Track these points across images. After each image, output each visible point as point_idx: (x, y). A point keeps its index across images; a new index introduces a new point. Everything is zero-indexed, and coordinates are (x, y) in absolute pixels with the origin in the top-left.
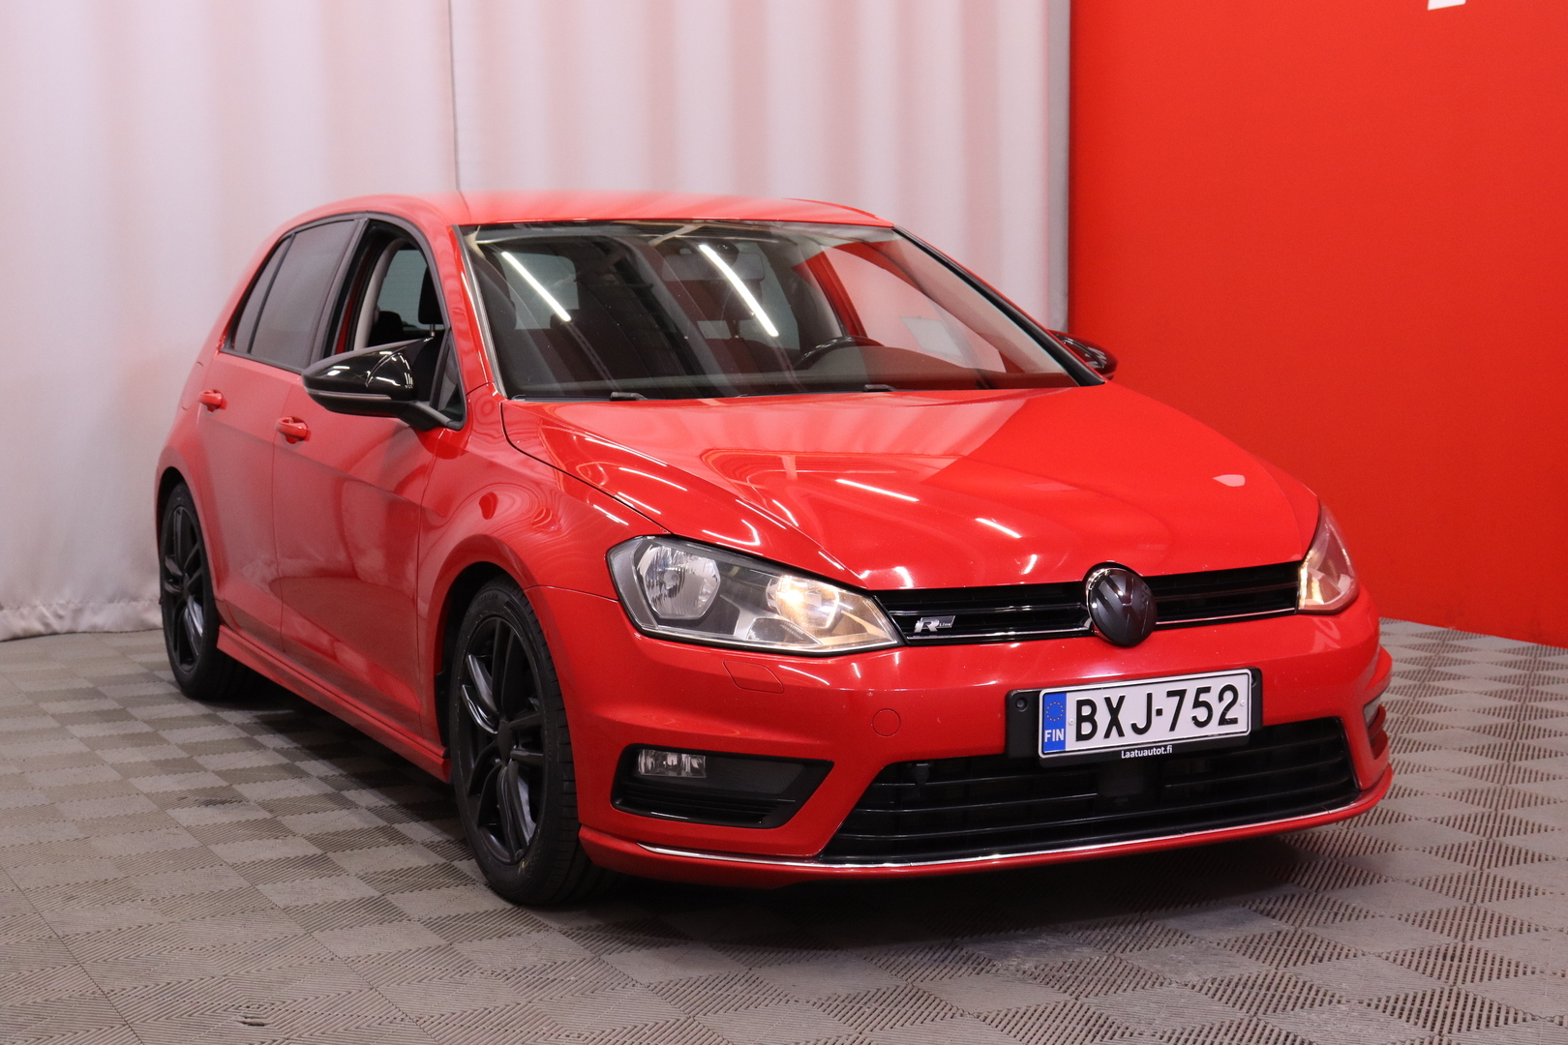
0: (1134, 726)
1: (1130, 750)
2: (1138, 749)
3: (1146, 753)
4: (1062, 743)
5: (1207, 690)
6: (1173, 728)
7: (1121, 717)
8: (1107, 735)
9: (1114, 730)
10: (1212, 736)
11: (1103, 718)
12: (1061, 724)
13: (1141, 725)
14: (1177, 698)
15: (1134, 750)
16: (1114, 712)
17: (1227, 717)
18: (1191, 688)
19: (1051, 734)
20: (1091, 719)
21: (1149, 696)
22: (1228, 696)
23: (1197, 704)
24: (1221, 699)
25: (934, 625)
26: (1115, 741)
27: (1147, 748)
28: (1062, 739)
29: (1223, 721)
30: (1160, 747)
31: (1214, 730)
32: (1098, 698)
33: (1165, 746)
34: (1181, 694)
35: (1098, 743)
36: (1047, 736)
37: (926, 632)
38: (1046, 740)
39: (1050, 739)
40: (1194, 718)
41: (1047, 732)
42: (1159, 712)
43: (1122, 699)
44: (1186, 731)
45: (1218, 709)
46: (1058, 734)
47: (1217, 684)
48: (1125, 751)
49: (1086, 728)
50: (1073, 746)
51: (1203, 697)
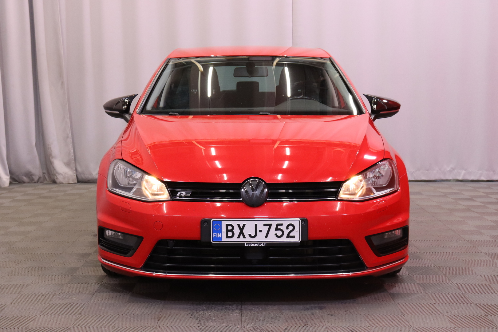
0: (250, 235)
1: (249, 243)
2: (252, 243)
3: (255, 245)
4: (221, 239)
5: (282, 225)
6: (266, 237)
7: (244, 231)
8: (239, 237)
9: (241, 235)
10: (284, 241)
11: (237, 231)
12: (220, 232)
13: (253, 235)
14: (268, 227)
15: (250, 243)
16: (242, 229)
17: (290, 235)
18: (274, 224)
19: (216, 235)
20: (232, 231)
21: (256, 225)
22: (291, 228)
23: (277, 229)
24: (287, 228)
25: (184, 193)
26: (241, 239)
27: (256, 243)
28: (220, 237)
29: (288, 236)
30: (261, 243)
31: (284, 239)
32: (235, 224)
33: (264, 243)
34: (270, 225)
35: (235, 239)
36: (214, 236)
37: (180, 196)
38: (214, 237)
39: (215, 237)
40: (276, 234)
41: (214, 234)
42: (260, 231)
43: (244, 225)
44: (272, 238)
45: (286, 232)
46: (219, 235)
47: (285, 223)
48: (247, 243)
49: (230, 234)
50: (224, 240)
51: (279, 227)
